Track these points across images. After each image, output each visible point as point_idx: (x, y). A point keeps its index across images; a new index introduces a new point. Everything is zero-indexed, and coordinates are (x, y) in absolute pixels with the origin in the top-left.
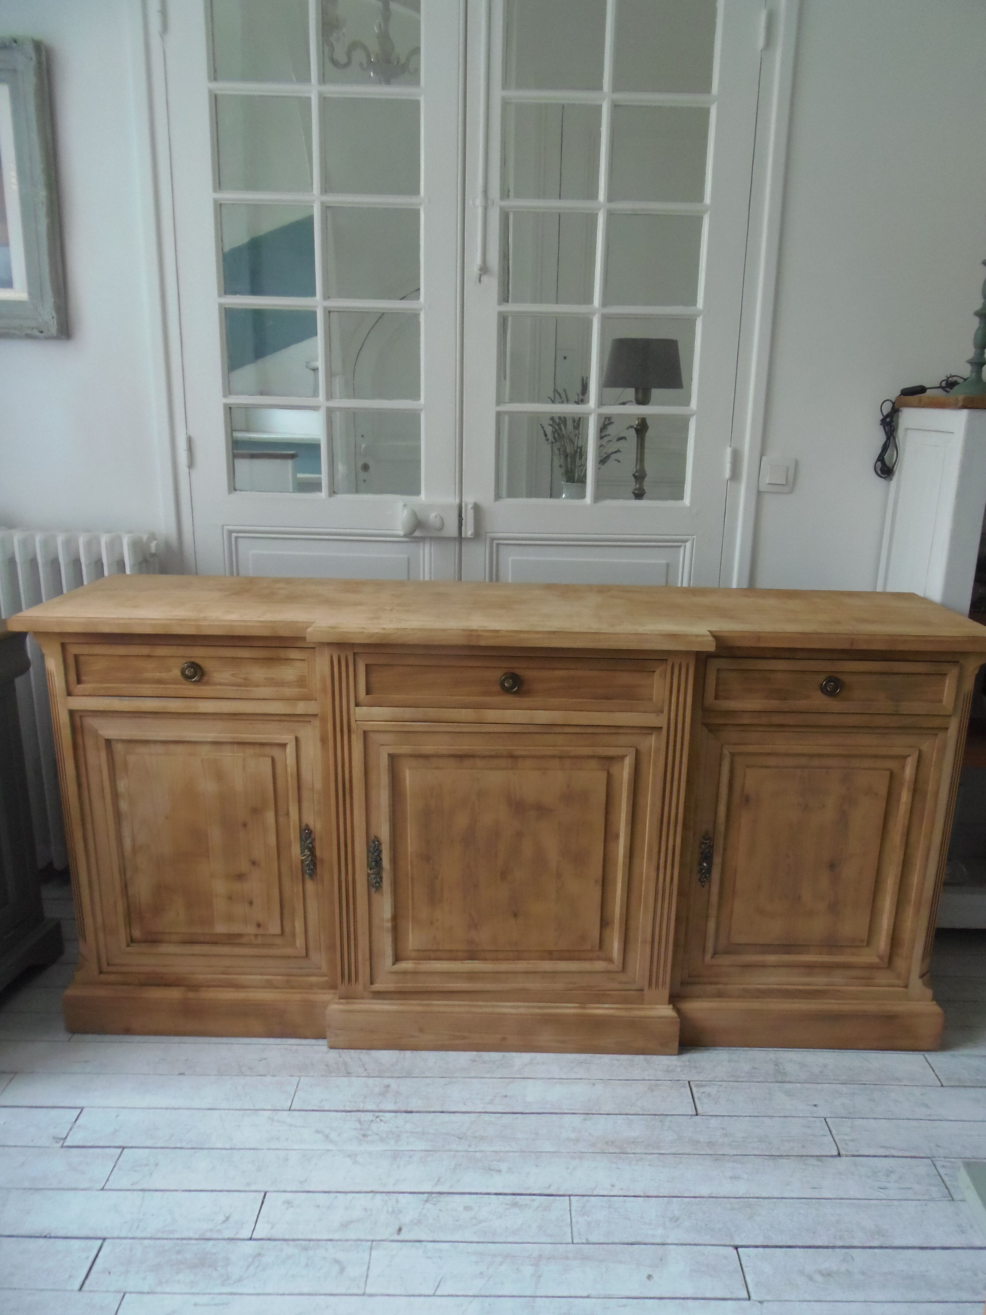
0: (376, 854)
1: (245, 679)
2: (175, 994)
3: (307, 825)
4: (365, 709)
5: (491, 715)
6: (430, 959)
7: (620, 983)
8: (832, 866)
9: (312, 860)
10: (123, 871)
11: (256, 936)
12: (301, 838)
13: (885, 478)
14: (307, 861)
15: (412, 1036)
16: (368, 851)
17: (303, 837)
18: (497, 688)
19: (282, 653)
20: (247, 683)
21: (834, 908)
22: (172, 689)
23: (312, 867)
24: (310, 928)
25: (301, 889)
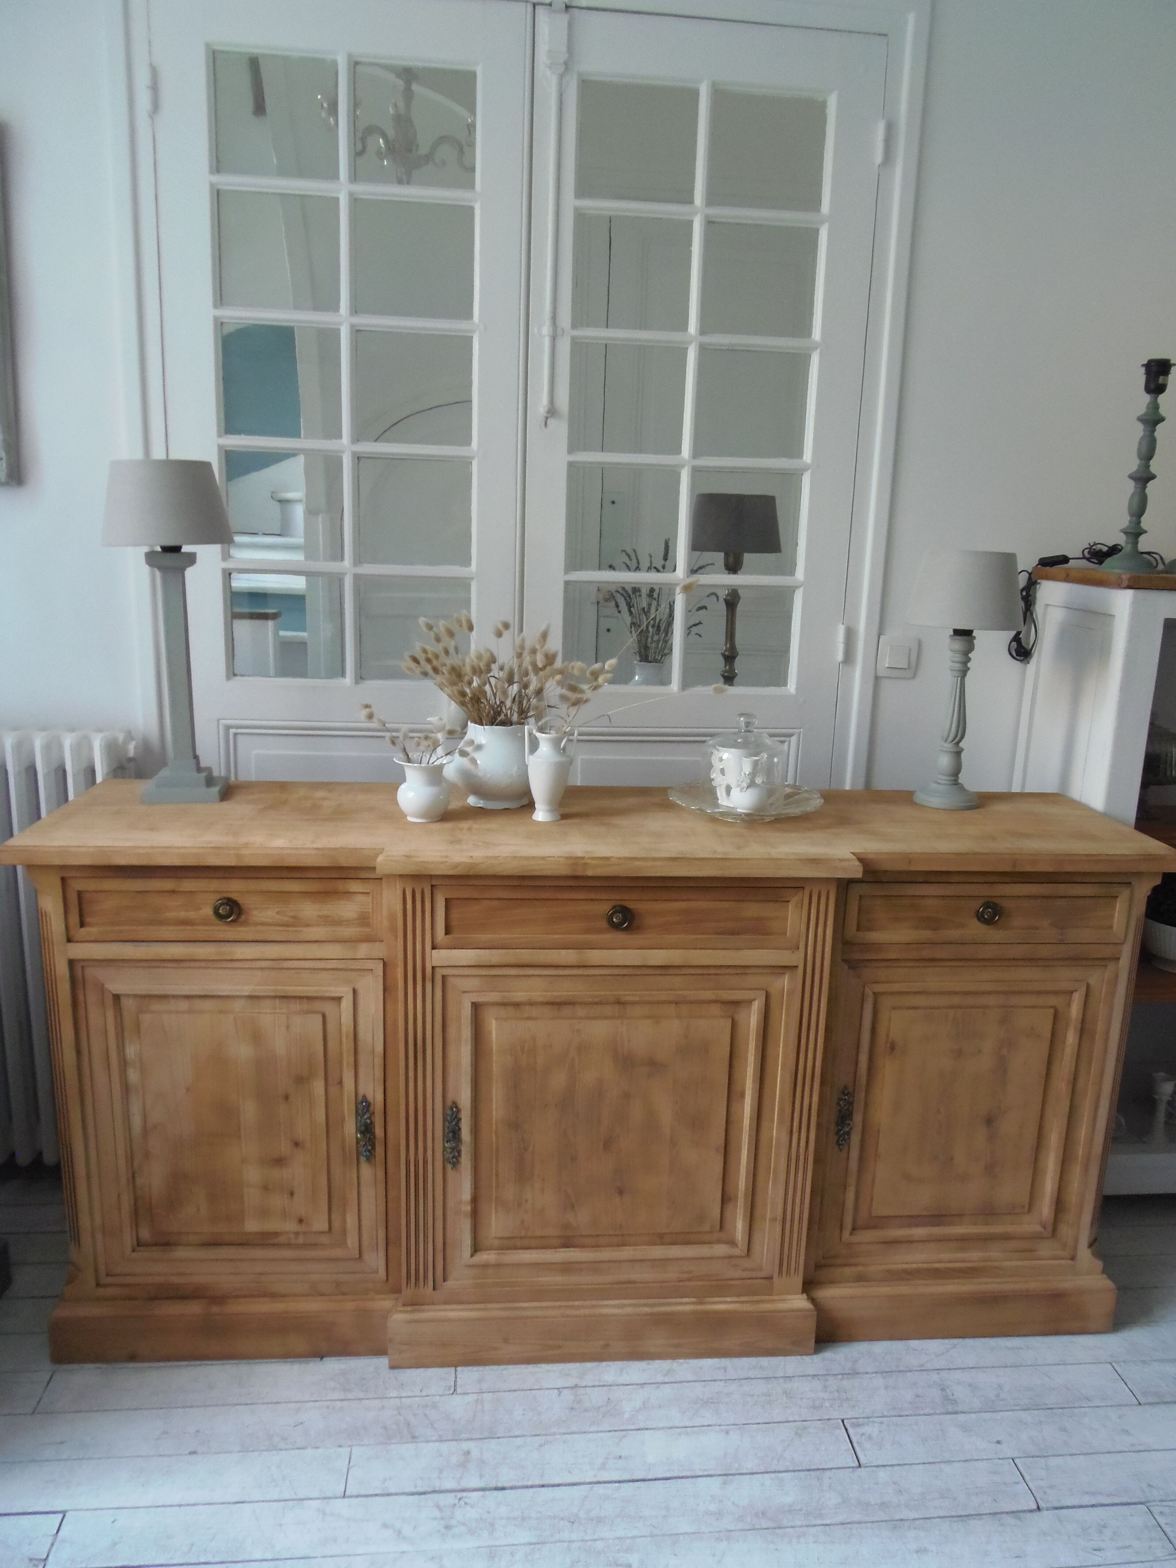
0: (454, 1123)
1: (294, 917)
2: (194, 1308)
3: (364, 1097)
4: (443, 952)
5: (596, 956)
6: (516, 1248)
7: (744, 1270)
8: (989, 1121)
9: (369, 1138)
10: (130, 1159)
11: (297, 1234)
12: (357, 1111)
13: (1021, 661)
14: (363, 1140)
15: (496, 1348)
16: (445, 1119)
17: (360, 1111)
18: (604, 924)
19: (341, 886)
20: (296, 922)
21: (991, 1170)
22: (201, 932)
23: (370, 1148)
24: (365, 1222)
25: (355, 1175)
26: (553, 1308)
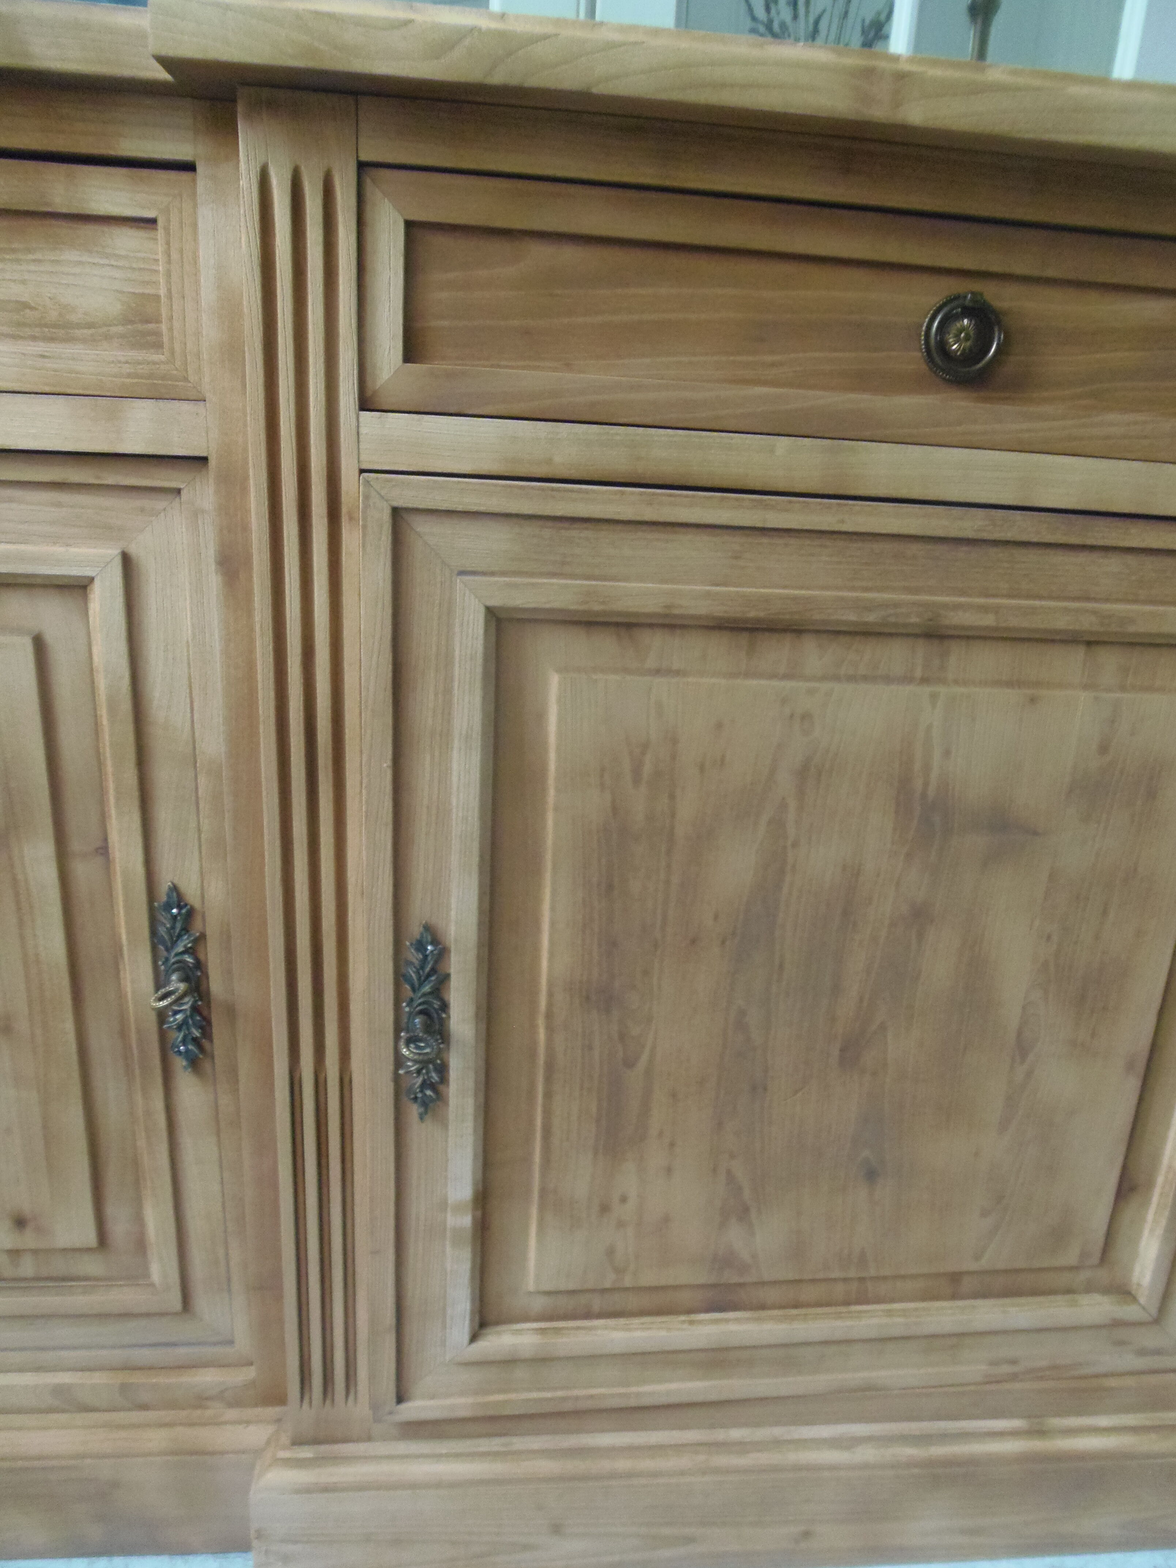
0: (427, 988)
3: (175, 888)
4: (397, 424)
5: (881, 466)
6: (588, 1315)
7: (1142, 1352)
9: (195, 1009)
11: (15, 1253)
12: (153, 933)
14: (176, 1013)
15: (526, 1547)
16: (399, 977)
18: (917, 358)
19: (60, 190)
23: (196, 1033)
24: (196, 1226)
25: (159, 1104)
26: (679, 1448)
